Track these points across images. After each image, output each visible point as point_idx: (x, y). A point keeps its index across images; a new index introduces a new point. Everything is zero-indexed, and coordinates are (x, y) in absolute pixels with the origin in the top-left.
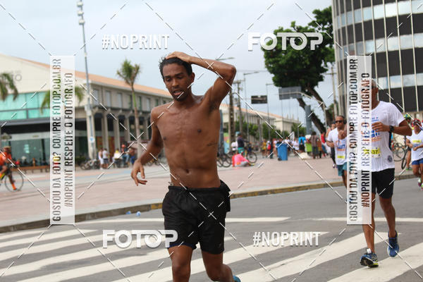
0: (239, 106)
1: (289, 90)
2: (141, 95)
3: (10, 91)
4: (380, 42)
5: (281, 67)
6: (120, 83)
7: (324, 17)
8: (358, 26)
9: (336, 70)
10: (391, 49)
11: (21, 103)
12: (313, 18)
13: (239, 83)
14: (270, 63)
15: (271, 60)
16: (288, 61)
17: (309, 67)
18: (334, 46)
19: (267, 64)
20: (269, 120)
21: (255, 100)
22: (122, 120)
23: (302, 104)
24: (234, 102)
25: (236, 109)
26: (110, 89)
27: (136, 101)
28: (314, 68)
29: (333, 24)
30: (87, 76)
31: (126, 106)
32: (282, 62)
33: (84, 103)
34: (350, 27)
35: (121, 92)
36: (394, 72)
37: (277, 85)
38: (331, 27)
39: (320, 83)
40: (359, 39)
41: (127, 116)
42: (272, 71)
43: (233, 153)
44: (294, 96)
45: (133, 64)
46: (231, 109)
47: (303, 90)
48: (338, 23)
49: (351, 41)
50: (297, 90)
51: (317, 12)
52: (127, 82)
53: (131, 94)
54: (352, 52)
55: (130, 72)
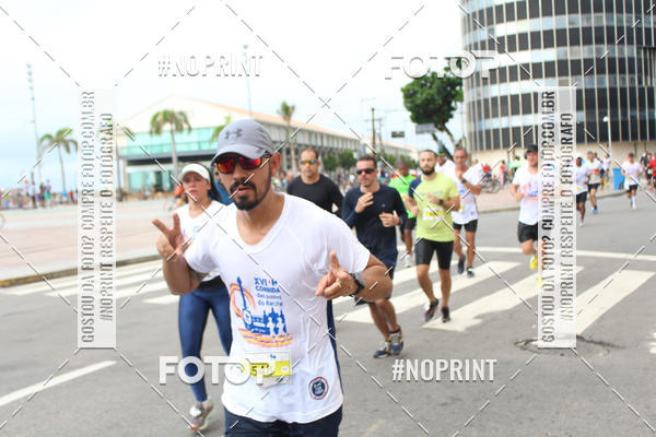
0: (380, 139)
1: (424, 127)
2: (296, 130)
3: (185, 126)
4: (503, 86)
5: (417, 106)
6: (279, 120)
9: (464, 109)
10: (513, 93)
11: (194, 136)
12: (445, 64)
13: (380, 120)
14: (408, 102)
15: (409, 100)
16: (423, 101)
17: (441, 107)
18: (464, 88)
19: (405, 103)
20: (406, 151)
21: (394, 135)
23: (435, 138)
24: (377, 137)
25: (377, 141)
27: (292, 135)
28: (446, 108)
30: (251, 114)
31: (283, 139)
32: (418, 102)
34: (477, 74)
35: (279, 127)
36: (515, 112)
37: (414, 122)
39: (450, 120)
40: (485, 84)
41: (284, 147)
42: (410, 109)
44: (428, 132)
45: (290, 104)
46: (374, 143)
47: (436, 126)
49: (478, 86)
50: (431, 126)
52: (285, 119)
53: (287, 129)
54: (479, 95)
55: (287, 111)
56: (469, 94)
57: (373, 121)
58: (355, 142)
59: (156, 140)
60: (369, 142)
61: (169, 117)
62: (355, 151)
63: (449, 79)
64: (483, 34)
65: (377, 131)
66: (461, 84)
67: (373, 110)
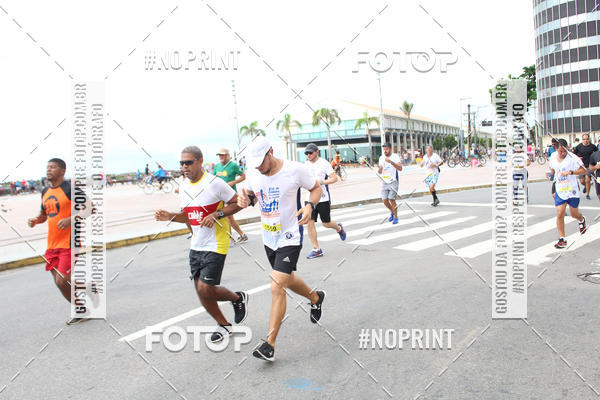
0: (474, 127)
2: (413, 121)
3: (336, 119)
4: (567, 87)
6: (402, 114)
7: (530, 71)
8: (553, 77)
9: (537, 105)
10: (574, 92)
11: (343, 126)
12: (523, 72)
13: (474, 113)
21: (484, 124)
22: (401, 137)
24: (471, 125)
25: (472, 129)
26: (395, 118)
27: (410, 124)
29: (536, 76)
30: (382, 110)
31: (405, 128)
33: (381, 127)
34: (547, 78)
35: (401, 119)
38: (535, 78)
40: (553, 86)
41: (405, 134)
43: (471, 157)
45: (409, 103)
46: (470, 130)
48: (539, 75)
49: (547, 87)
51: (525, 68)
52: (406, 113)
53: (407, 120)
54: (548, 94)
55: (407, 108)
56: (540, 94)
57: (469, 114)
58: (456, 129)
59: (317, 129)
60: (466, 129)
61: (326, 113)
62: (456, 135)
64: (552, 49)
65: (472, 121)
67: (469, 106)
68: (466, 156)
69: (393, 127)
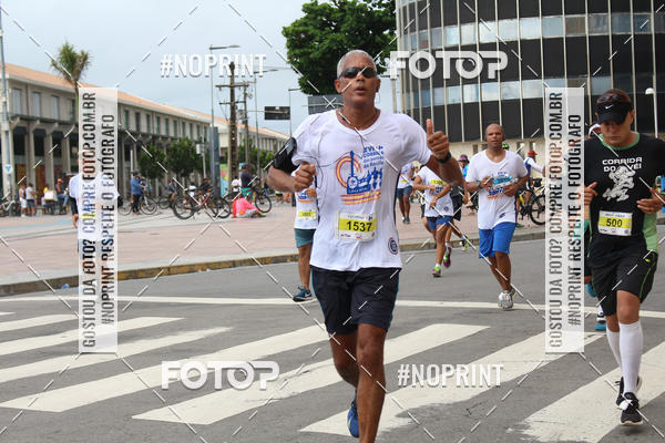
0: (245, 123)
5: (312, 62)
13: (246, 86)
14: (296, 56)
15: (297, 51)
16: (324, 54)
18: (397, 33)
19: (289, 58)
21: (271, 114)
24: (238, 116)
25: (240, 126)
26: (40, 90)
30: (4, 67)
31: (66, 117)
32: (315, 55)
35: (57, 94)
37: (305, 92)
40: (436, 23)
41: (67, 133)
42: (299, 68)
43: (233, 195)
45: (77, 50)
46: (233, 127)
49: (423, 27)
52: (68, 78)
53: (72, 97)
55: (73, 63)
56: (405, 44)
57: (232, 87)
58: (200, 125)
60: (223, 127)
62: (200, 142)
63: (371, 14)
65: (240, 106)
66: (392, 25)
67: (232, 66)
68: (224, 193)
69: (35, 113)
